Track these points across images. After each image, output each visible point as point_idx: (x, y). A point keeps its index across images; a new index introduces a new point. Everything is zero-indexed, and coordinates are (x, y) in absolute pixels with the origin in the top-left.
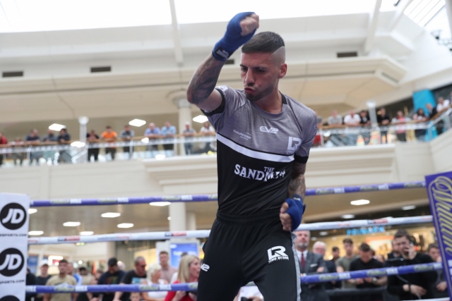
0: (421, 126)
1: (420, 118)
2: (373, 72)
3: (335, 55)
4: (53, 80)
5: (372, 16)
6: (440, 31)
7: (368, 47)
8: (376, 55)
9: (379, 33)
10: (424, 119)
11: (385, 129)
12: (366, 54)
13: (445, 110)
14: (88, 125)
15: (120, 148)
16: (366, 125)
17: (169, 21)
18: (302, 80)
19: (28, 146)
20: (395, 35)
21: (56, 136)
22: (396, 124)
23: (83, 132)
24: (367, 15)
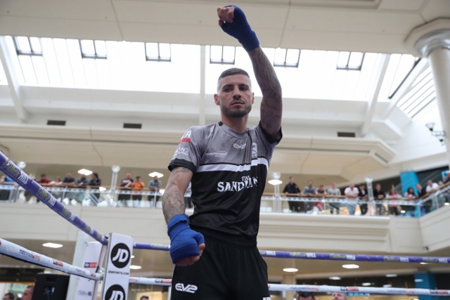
0: (411, 203)
1: (410, 196)
2: (368, 152)
3: (336, 134)
4: (91, 131)
5: (370, 104)
6: (434, 124)
7: (365, 130)
8: (371, 138)
9: (375, 120)
10: (414, 197)
11: (380, 203)
12: (363, 136)
13: (434, 191)
14: (119, 173)
15: (145, 196)
16: (364, 198)
17: (197, 91)
18: (307, 152)
19: (64, 187)
20: (388, 122)
21: (89, 180)
22: (390, 199)
23: (115, 179)
24: (366, 104)
